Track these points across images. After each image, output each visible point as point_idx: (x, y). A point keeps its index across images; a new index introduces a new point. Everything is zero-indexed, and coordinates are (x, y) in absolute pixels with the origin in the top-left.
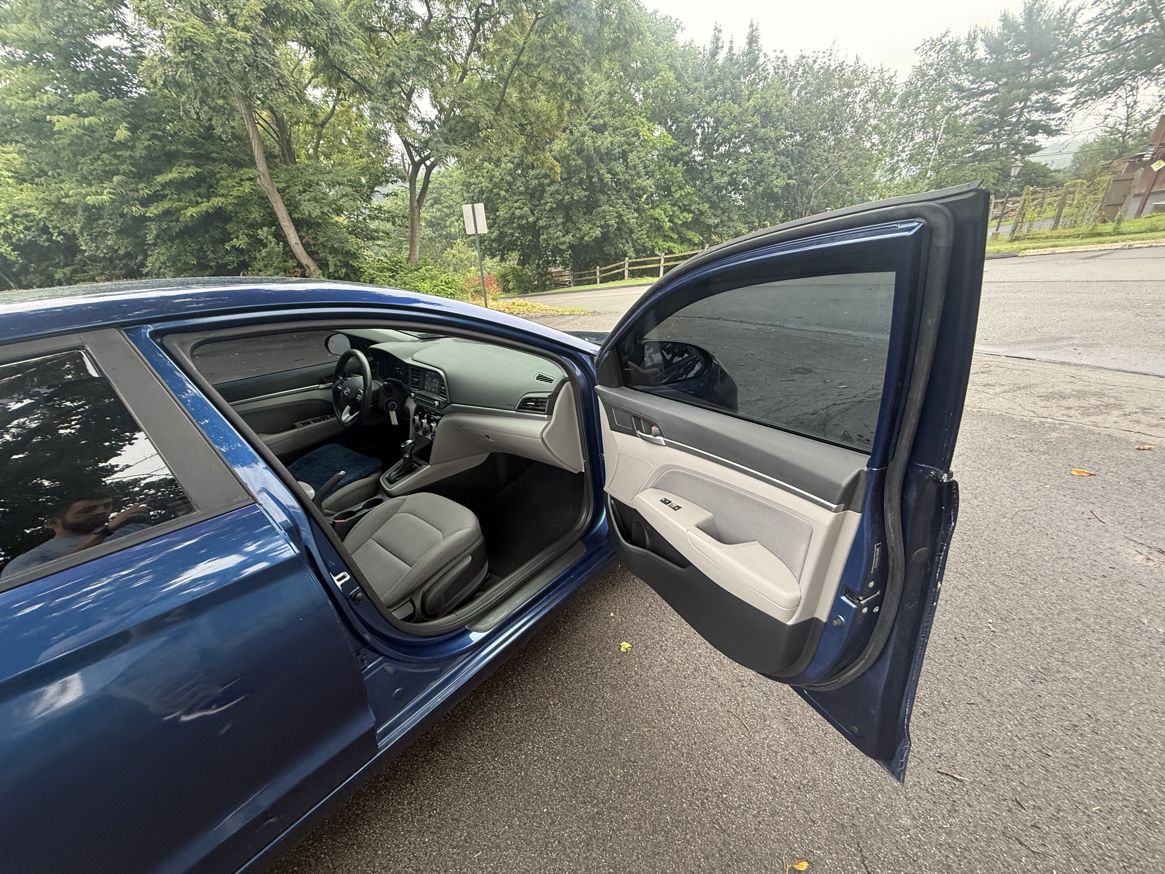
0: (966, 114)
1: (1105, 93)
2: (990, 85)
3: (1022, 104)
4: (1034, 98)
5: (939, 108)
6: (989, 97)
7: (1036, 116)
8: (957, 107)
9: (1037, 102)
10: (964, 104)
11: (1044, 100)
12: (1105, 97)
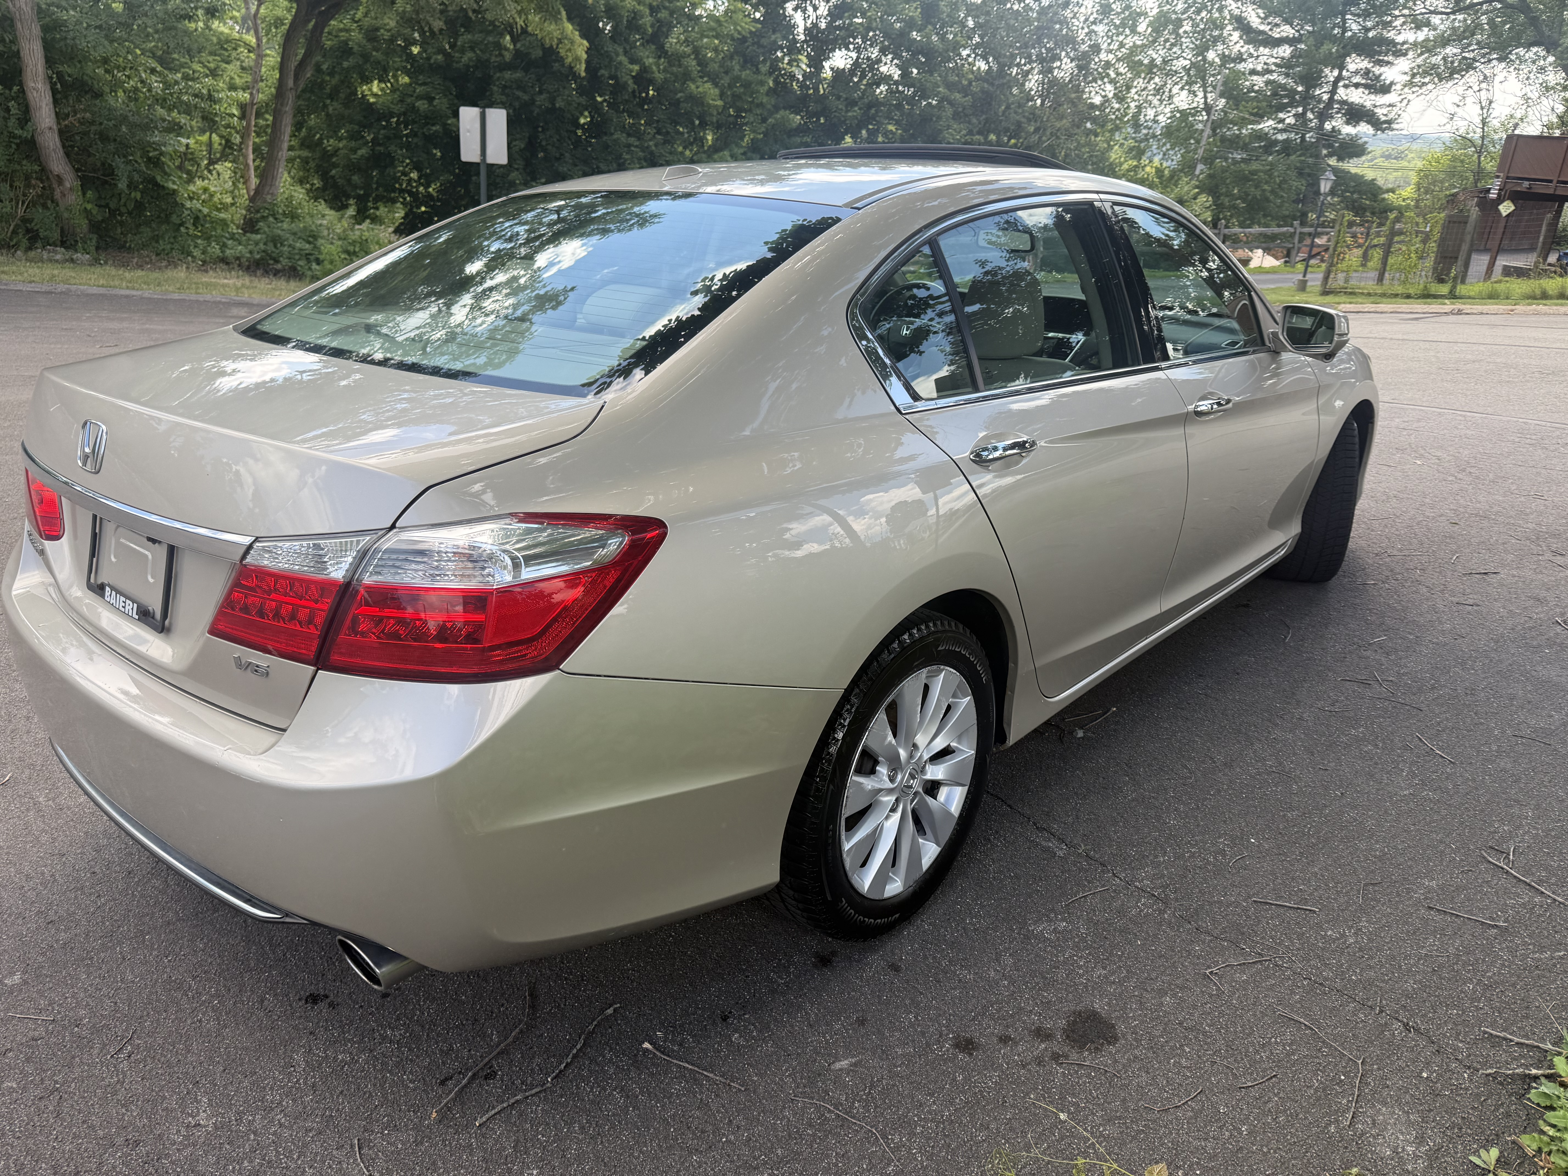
0: (1253, 72)
1: (1450, 77)
2: (1287, 31)
3: (1336, 73)
4: (1352, 67)
5: (1211, 55)
6: (1285, 51)
7: (1356, 96)
8: (1240, 58)
9: (1356, 72)
10: (1251, 55)
11: (1367, 72)
12: (1450, 83)
